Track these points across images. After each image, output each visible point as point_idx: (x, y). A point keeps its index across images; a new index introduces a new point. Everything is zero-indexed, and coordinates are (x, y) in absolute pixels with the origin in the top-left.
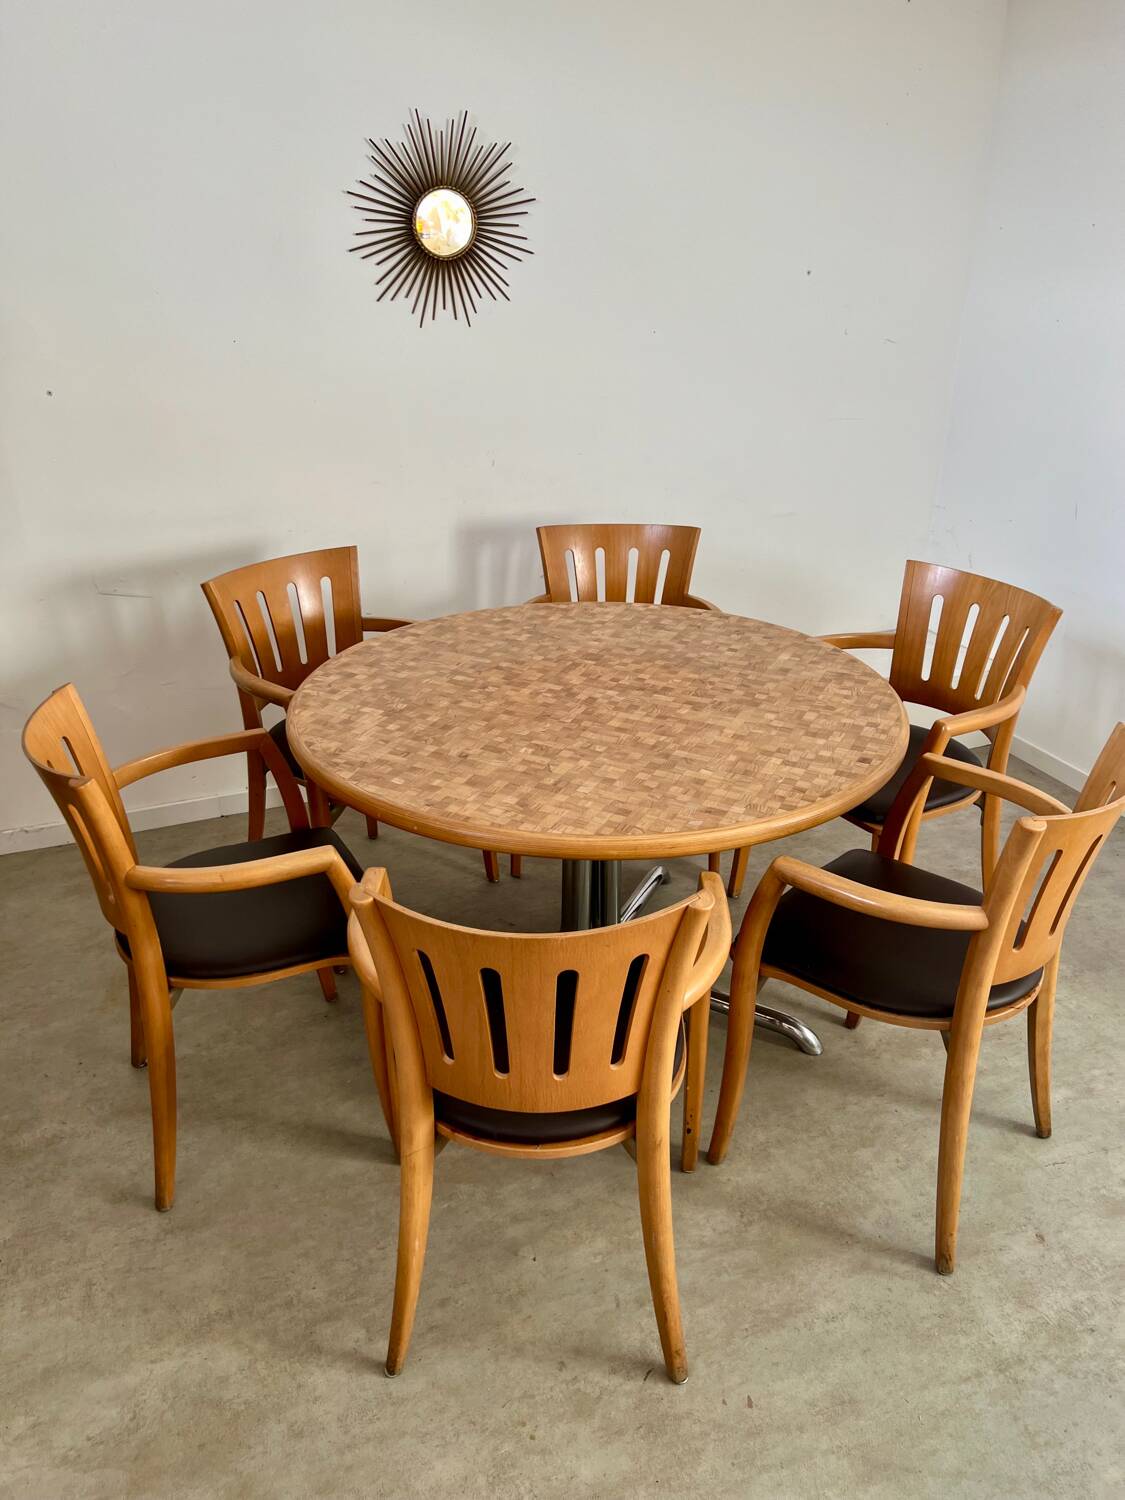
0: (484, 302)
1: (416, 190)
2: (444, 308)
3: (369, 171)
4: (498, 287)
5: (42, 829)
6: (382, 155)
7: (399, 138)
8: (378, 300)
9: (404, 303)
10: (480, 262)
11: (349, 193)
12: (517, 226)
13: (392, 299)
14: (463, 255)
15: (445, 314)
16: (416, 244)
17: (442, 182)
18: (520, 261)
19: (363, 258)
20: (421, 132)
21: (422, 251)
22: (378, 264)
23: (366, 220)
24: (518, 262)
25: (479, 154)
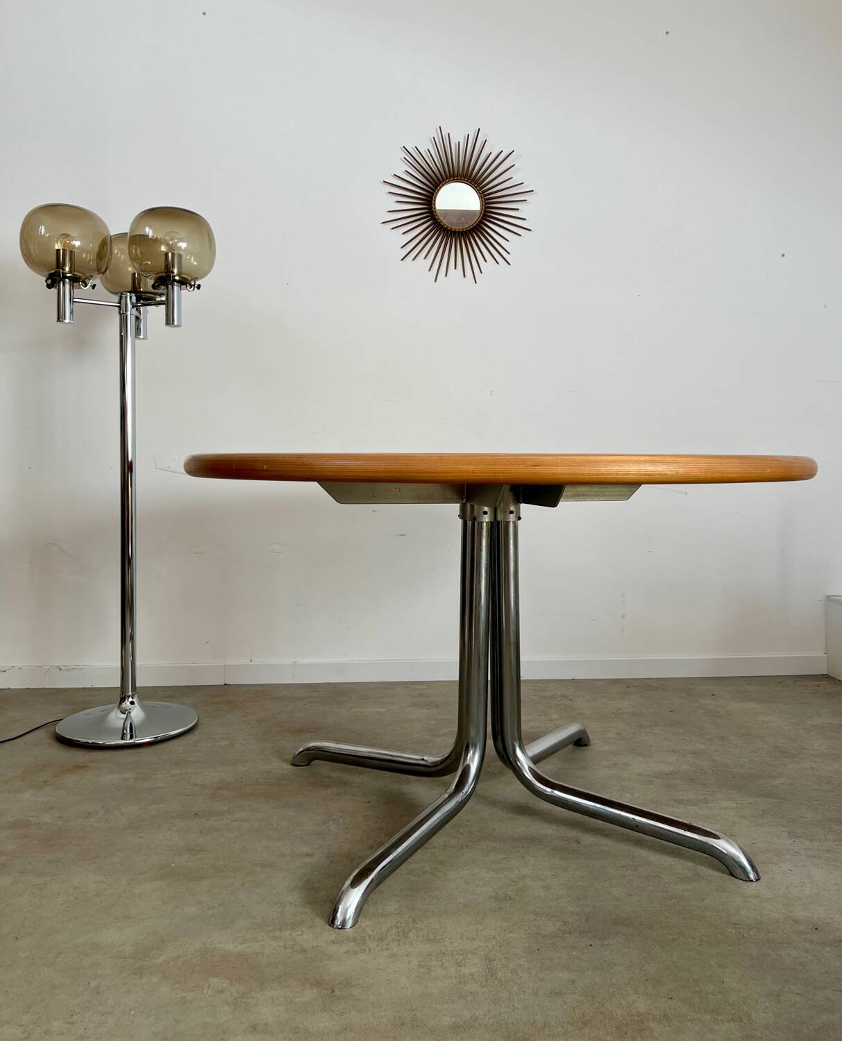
0: (488, 266)
1: (437, 180)
2: (455, 268)
3: (401, 168)
4: (502, 256)
5: (74, 669)
6: (411, 157)
7: (426, 146)
8: (402, 260)
9: (423, 263)
10: (486, 234)
11: (384, 182)
12: (518, 209)
13: (413, 259)
14: (472, 229)
15: (455, 274)
16: (435, 219)
17: (457, 177)
18: (520, 235)
19: (393, 228)
20: (443, 142)
21: (439, 224)
22: (404, 233)
23: (397, 202)
24: (518, 236)
25: (488, 157)
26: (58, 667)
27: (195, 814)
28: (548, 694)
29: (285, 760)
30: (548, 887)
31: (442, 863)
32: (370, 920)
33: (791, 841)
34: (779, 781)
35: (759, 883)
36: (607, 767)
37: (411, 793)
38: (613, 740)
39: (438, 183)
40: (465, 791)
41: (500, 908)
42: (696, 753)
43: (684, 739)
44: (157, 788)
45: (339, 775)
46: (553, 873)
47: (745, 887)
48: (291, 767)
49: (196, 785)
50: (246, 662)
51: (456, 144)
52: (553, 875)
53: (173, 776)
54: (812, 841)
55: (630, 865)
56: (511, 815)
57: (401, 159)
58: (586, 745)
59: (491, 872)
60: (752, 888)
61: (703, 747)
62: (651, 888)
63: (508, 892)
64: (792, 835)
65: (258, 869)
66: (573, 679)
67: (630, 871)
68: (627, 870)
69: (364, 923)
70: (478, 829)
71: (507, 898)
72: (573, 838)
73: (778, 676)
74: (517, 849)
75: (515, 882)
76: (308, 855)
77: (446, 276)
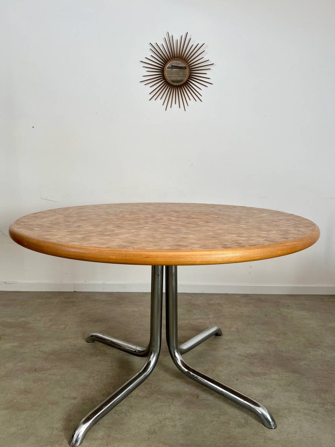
0: (191, 102)
1: (166, 59)
2: (175, 103)
3: (149, 54)
4: (198, 97)
6: (154, 48)
7: (161, 42)
8: (150, 100)
9: (160, 101)
10: (190, 86)
11: (141, 61)
12: (206, 74)
13: (155, 100)
14: (183, 84)
15: (175, 106)
16: (165, 79)
17: (176, 58)
18: (207, 87)
19: (145, 85)
20: (169, 40)
21: (167, 82)
22: (151, 87)
23: (147, 71)
24: (206, 87)
25: (192, 47)
26: (5, 282)
27: (35, 370)
28: (212, 302)
29: (84, 339)
30: (175, 426)
31: (131, 407)
32: (88, 442)
33: (298, 403)
34: (303, 363)
35: (275, 429)
36: (226, 349)
37: (132, 362)
38: (233, 333)
39: (167, 61)
40: (148, 371)
41: (149, 438)
42: (270, 342)
43: (266, 333)
44: (25, 353)
45: (104, 349)
46: (180, 417)
47: (268, 433)
48: (86, 343)
49: (42, 351)
50: (83, 282)
51: (176, 41)
52: (179, 418)
53: (35, 345)
54: (308, 403)
55: (217, 415)
56: (172, 378)
57: (149, 49)
58: (220, 335)
59: (152, 415)
60: (271, 433)
61: (273, 338)
62: (223, 430)
63: (155, 428)
64: (301, 399)
65: (50, 406)
66: (226, 294)
67: (216, 418)
68: (215, 417)
69: (85, 443)
70: (155, 386)
71: (154, 432)
72: (196, 395)
73: (321, 295)
74: (168, 400)
75: (161, 421)
76: (75, 398)
77: (171, 107)
